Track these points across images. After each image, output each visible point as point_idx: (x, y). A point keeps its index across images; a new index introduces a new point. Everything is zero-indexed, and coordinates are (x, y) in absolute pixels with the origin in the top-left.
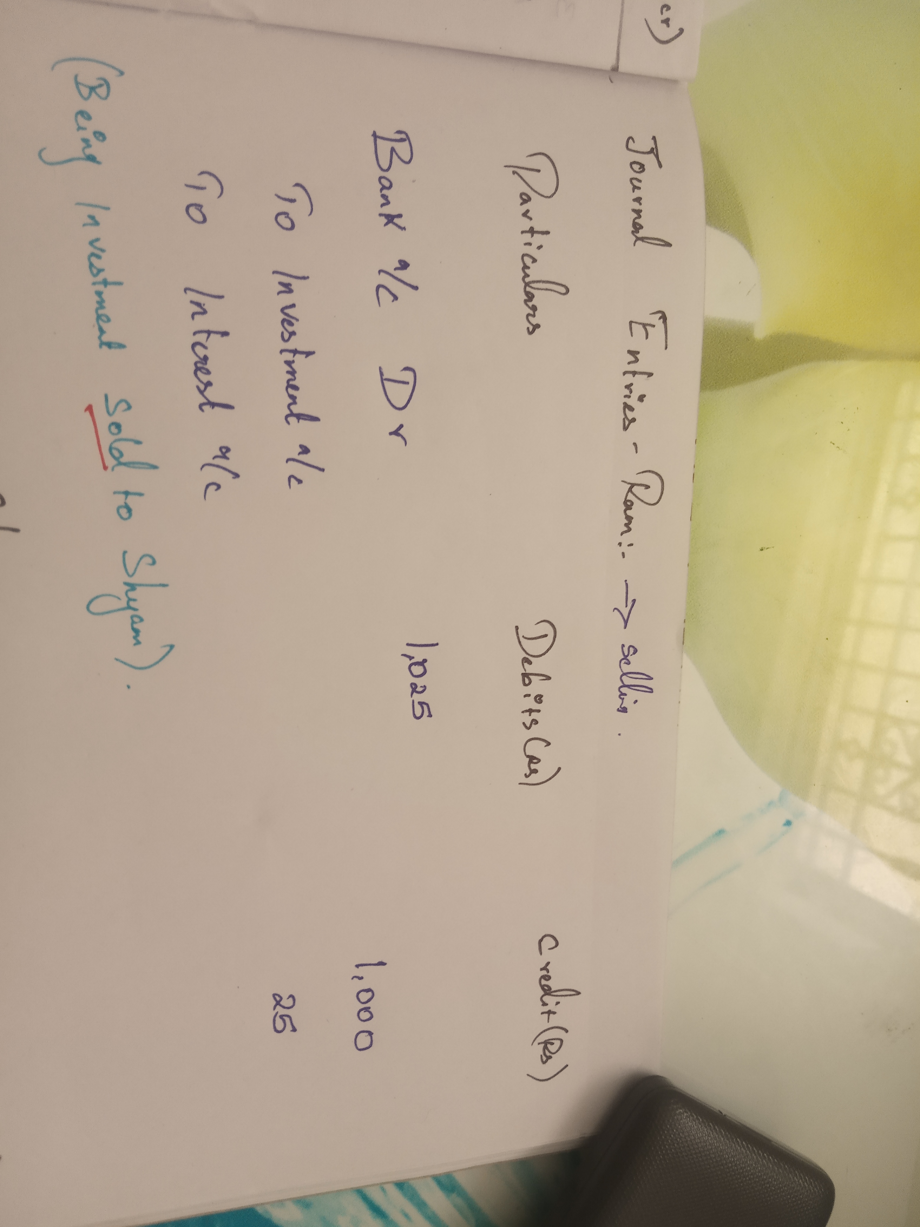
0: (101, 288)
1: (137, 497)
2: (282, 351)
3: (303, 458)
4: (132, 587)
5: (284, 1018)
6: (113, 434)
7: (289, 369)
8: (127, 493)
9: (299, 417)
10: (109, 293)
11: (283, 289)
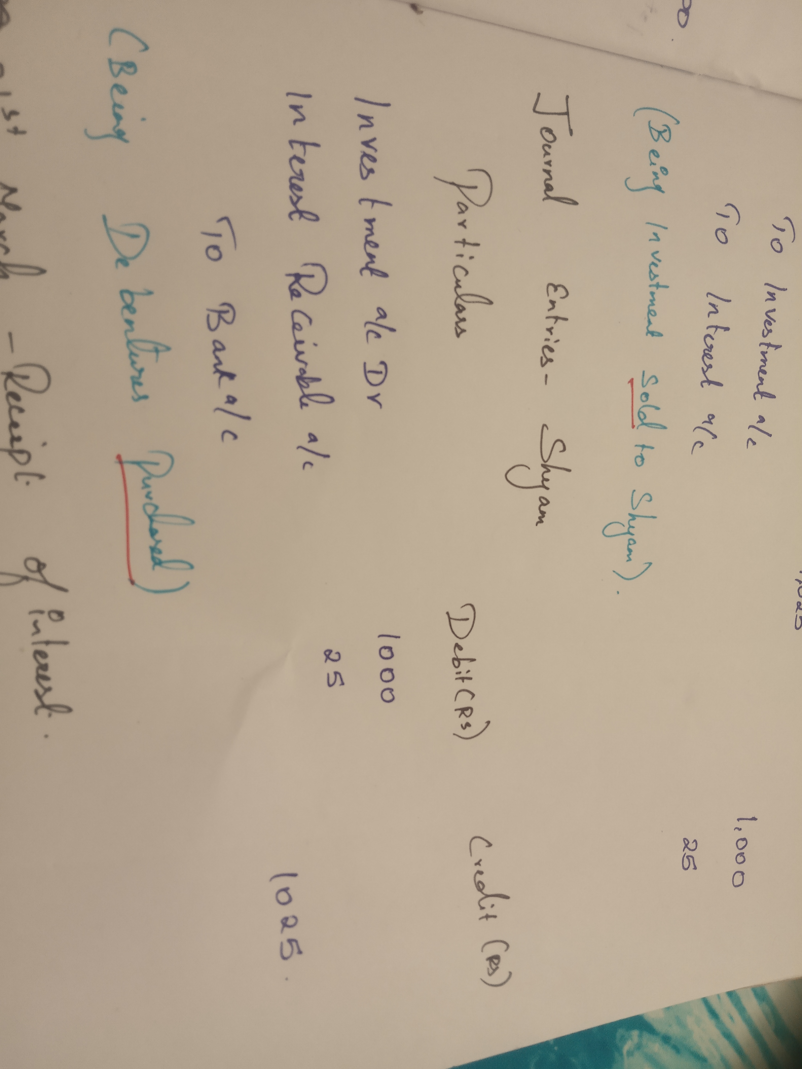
0: (654, 289)
1: (649, 450)
2: (761, 344)
3: (760, 426)
4: (633, 517)
5: (689, 858)
6: (643, 401)
7: (764, 358)
8: (643, 446)
9: (763, 394)
10: (659, 293)
11: (770, 297)
